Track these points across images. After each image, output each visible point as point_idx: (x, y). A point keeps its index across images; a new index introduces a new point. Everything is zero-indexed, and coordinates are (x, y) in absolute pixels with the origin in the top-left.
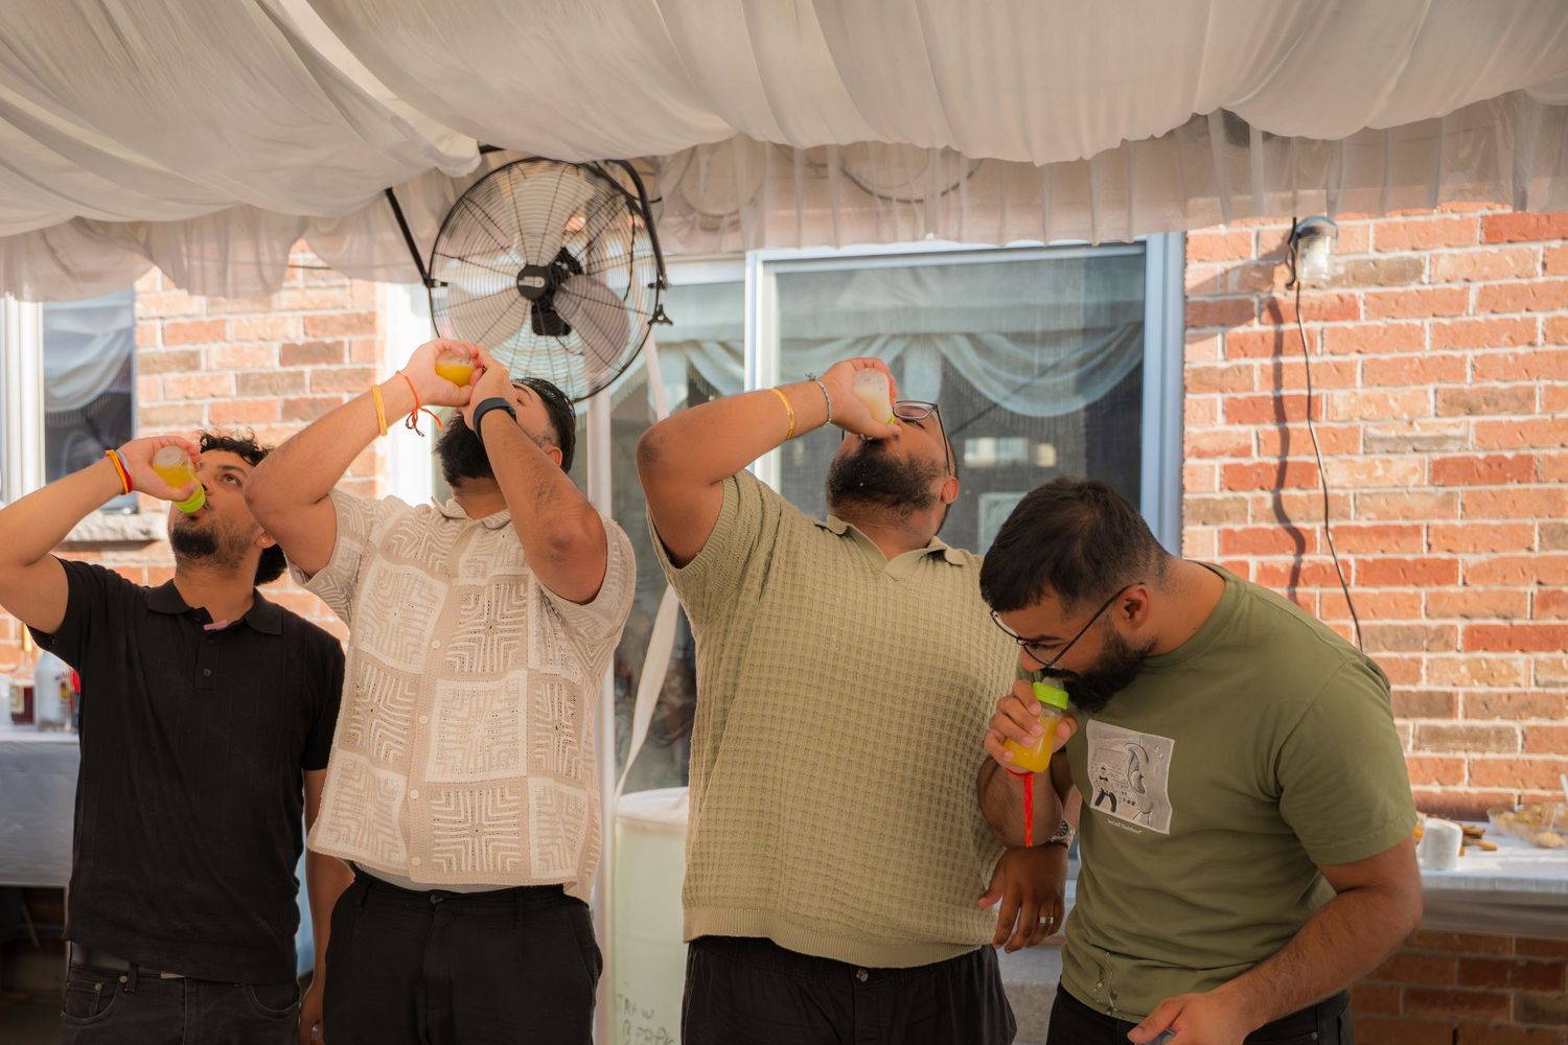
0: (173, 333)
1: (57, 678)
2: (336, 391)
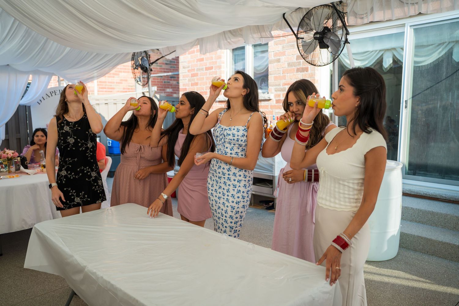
0: (276, 55)
2: (307, 65)
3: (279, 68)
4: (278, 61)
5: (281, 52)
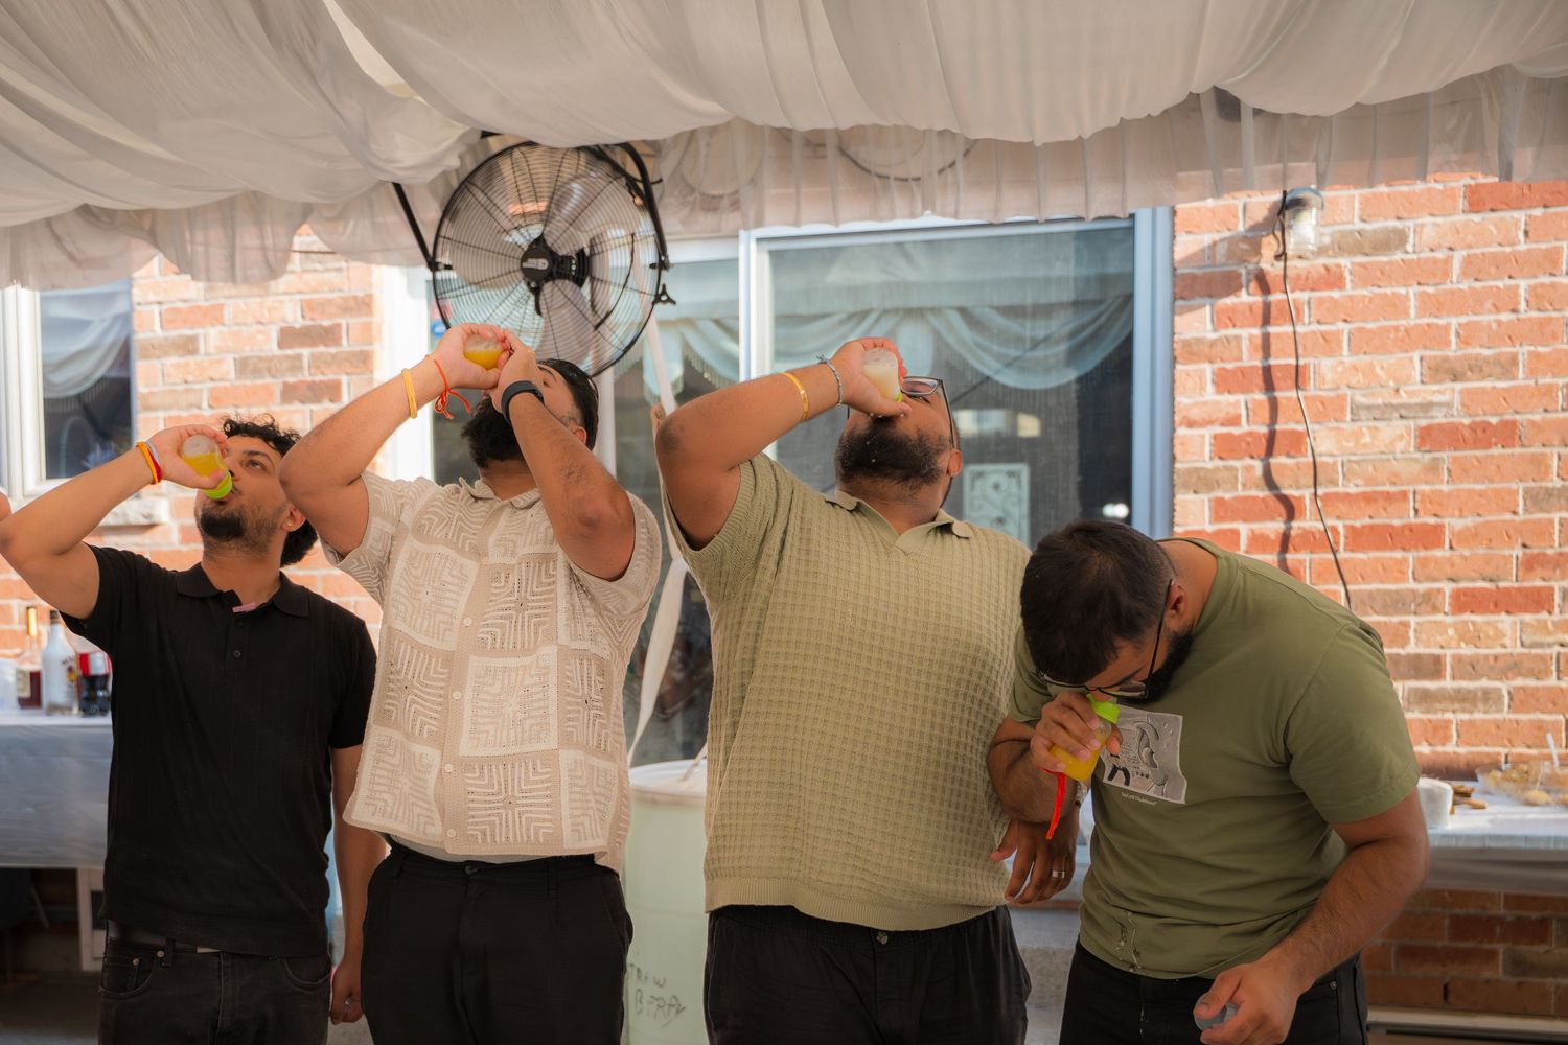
0: (170, 318)
1: (64, 663)
2: (335, 373)
3: (190, 379)
4: (188, 346)
5: (198, 307)
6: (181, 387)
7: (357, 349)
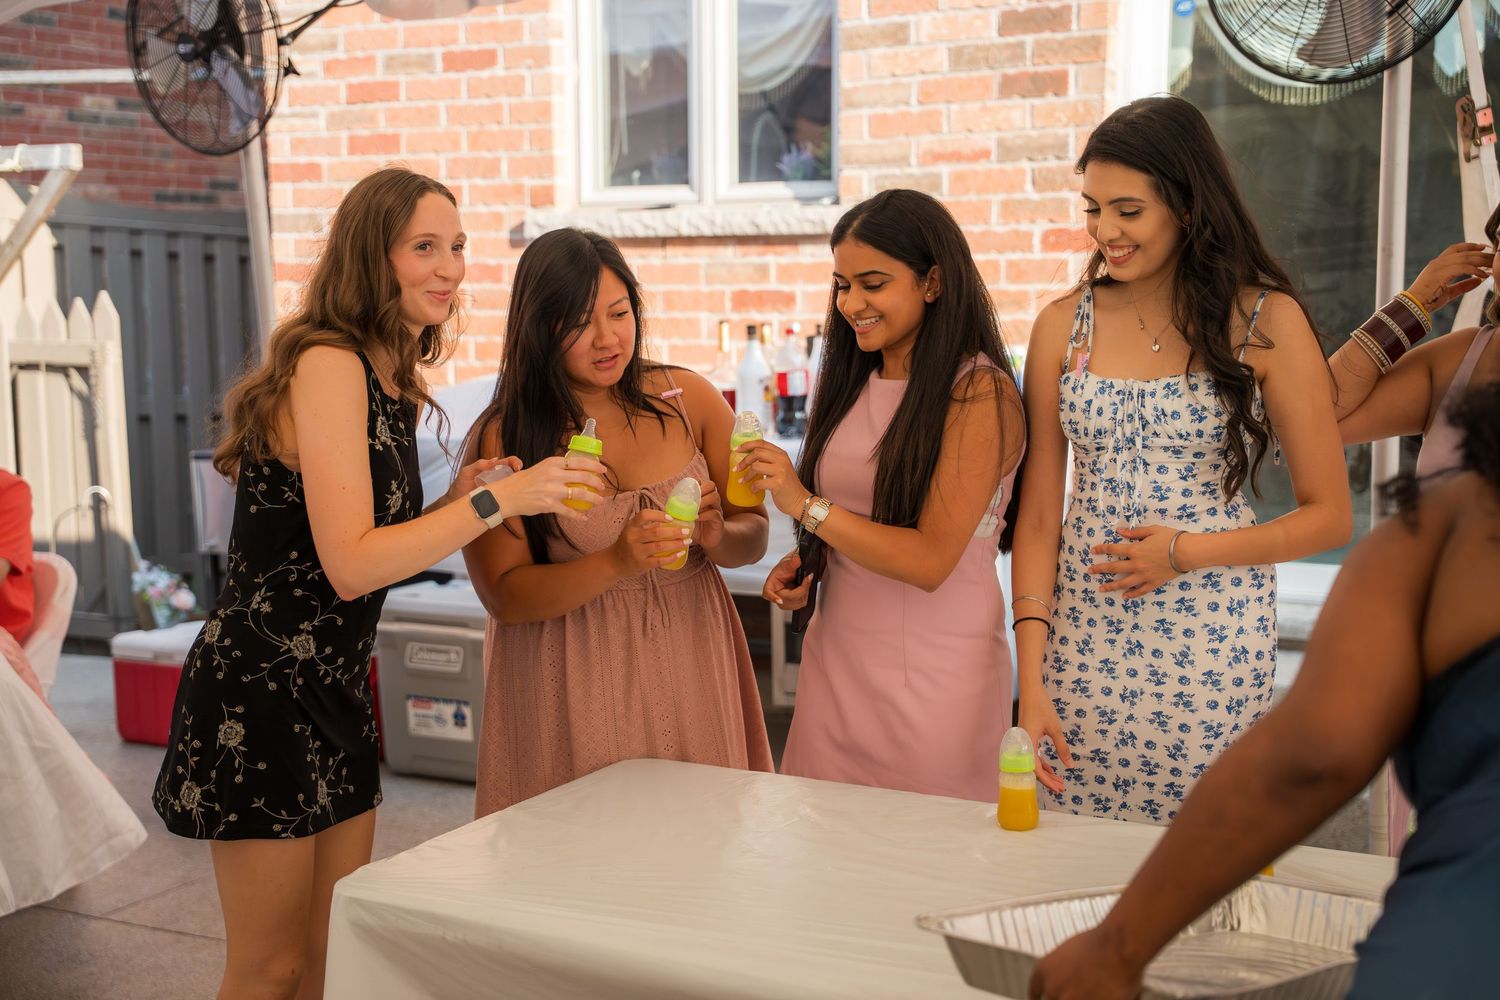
1: (761, 381)
3: (898, 72)
4: (897, 35)
6: (888, 81)
7: (1088, 33)
